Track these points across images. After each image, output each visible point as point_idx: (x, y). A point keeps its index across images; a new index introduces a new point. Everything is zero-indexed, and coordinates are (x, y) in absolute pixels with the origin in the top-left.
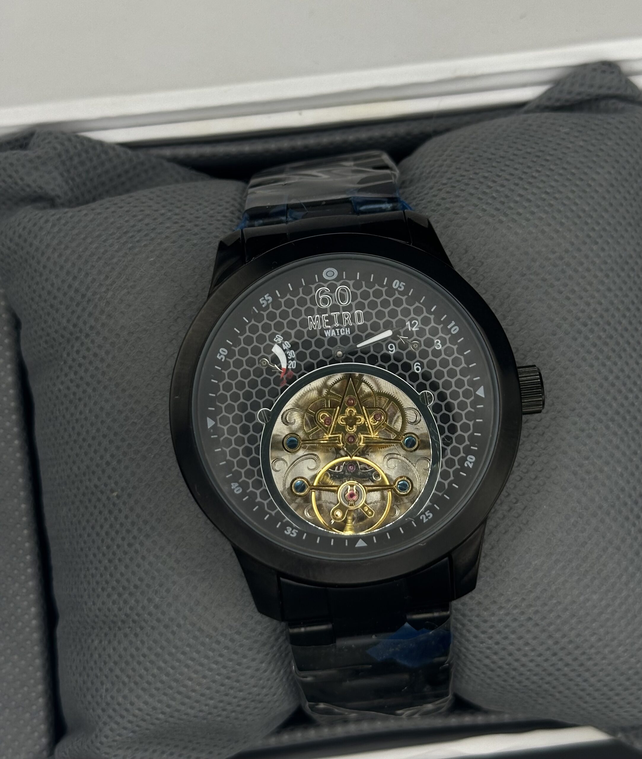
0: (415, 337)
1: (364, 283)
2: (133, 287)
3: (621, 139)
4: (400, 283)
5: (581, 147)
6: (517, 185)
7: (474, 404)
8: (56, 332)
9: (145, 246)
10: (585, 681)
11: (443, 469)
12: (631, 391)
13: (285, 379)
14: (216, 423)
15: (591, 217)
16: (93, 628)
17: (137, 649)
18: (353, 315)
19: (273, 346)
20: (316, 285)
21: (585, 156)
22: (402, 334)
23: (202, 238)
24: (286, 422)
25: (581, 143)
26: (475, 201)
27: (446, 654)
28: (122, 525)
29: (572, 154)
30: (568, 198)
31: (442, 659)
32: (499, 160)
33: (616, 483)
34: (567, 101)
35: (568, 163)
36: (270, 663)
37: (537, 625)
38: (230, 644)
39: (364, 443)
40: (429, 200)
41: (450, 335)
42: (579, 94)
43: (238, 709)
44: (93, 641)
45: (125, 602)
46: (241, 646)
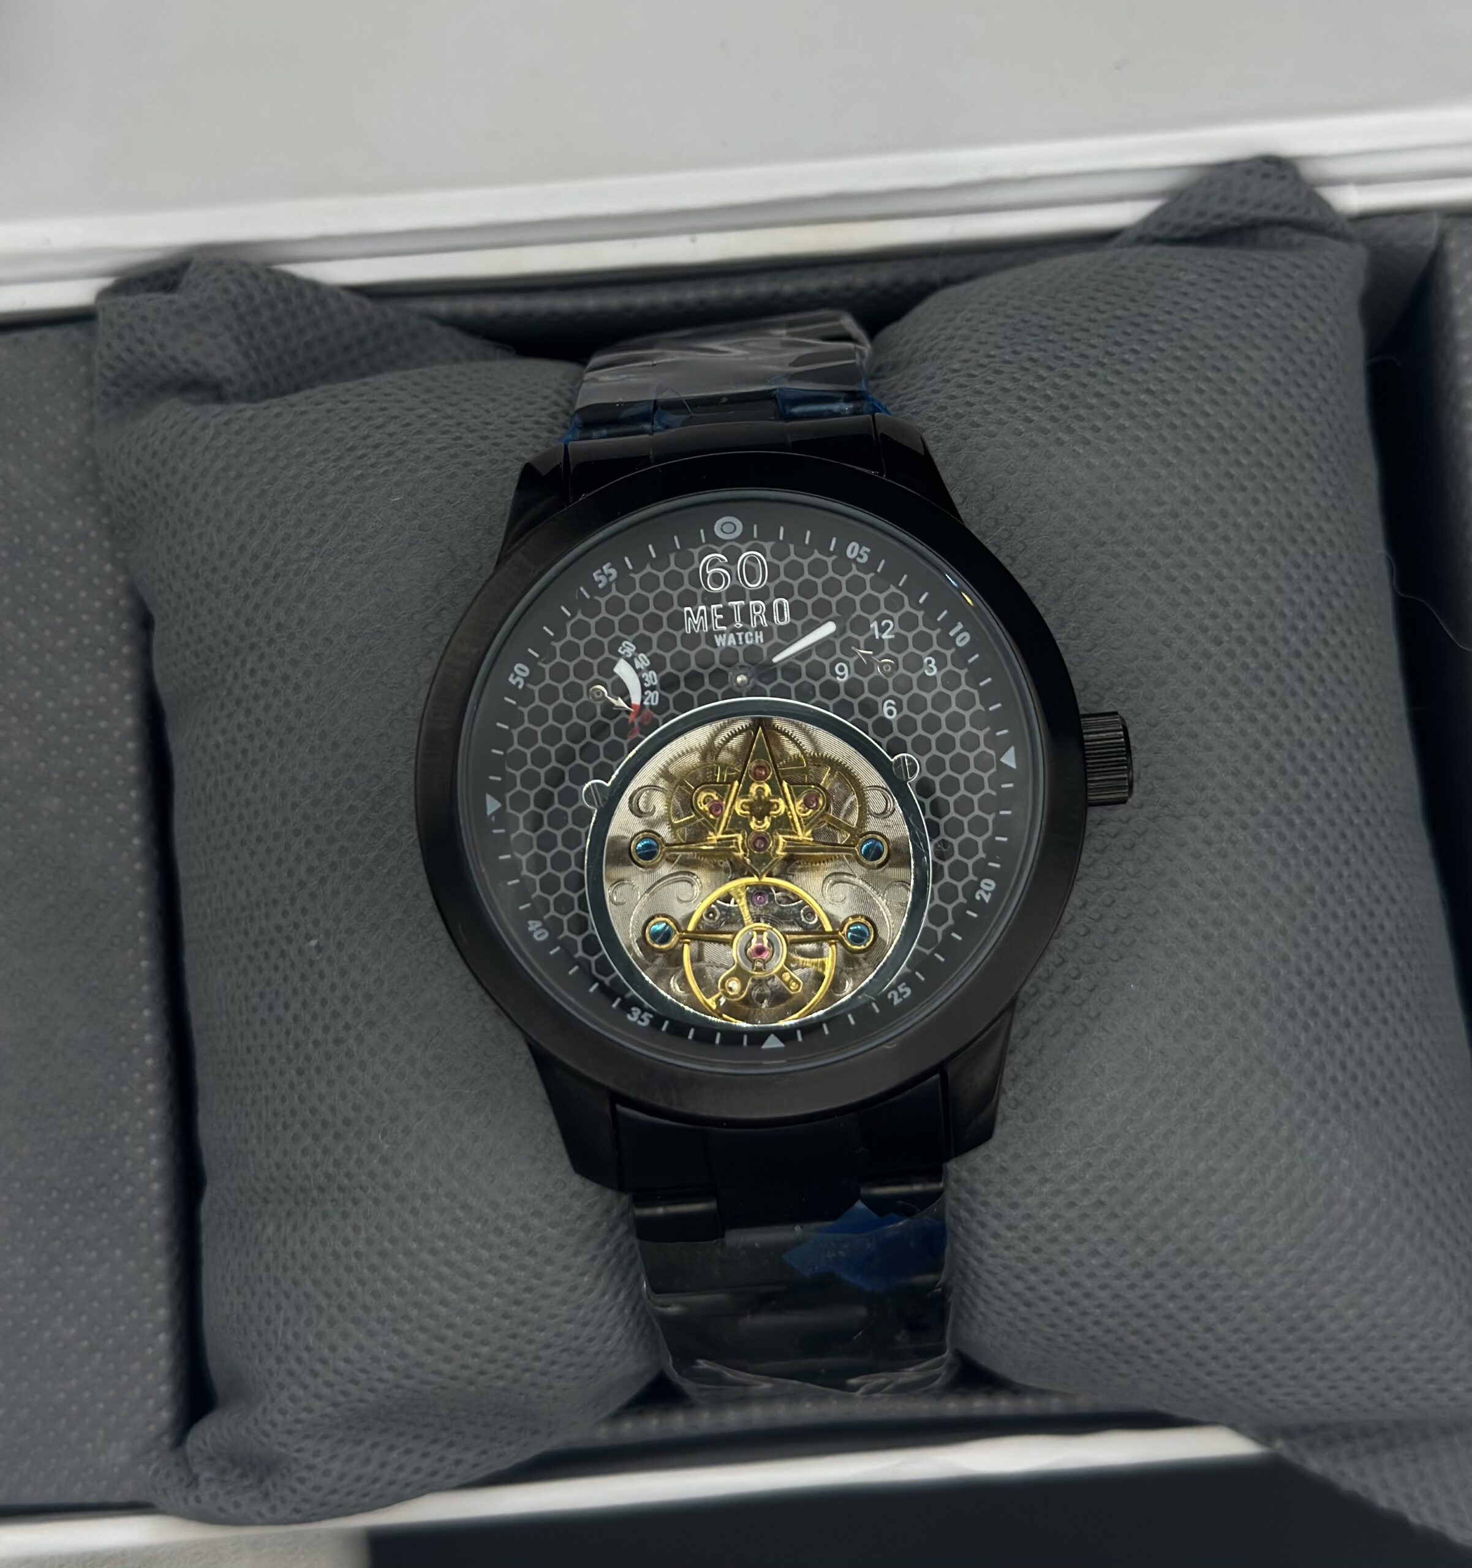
0: (887, 650)
1: (792, 547)
2: (359, 551)
3: (1296, 297)
4: (860, 548)
5: (1219, 308)
6: (1093, 375)
7: (994, 782)
8: (215, 634)
9: (385, 473)
10: (1209, 1329)
11: (934, 903)
12: (1305, 771)
13: (636, 725)
14: (504, 806)
15: (1234, 439)
16: (266, 1201)
17: (346, 1242)
18: (769, 608)
19: (615, 663)
20: (700, 548)
21: (1226, 327)
22: (862, 646)
23: (493, 462)
24: (637, 812)
25: (1220, 303)
26: (1013, 403)
27: (937, 1269)
28: (324, 1002)
29: (1201, 322)
30: (1191, 403)
31: (930, 1278)
32: (1061, 330)
33: (1273, 946)
34: (1196, 228)
35: (1193, 338)
36: (598, 1276)
37: (1114, 1215)
38: (522, 1234)
39: (783, 851)
40: (925, 398)
41: (953, 650)
42: (1219, 216)
43: (537, 1365)
44: (264, 1227)
45: (326, 1151)
46: (543, 1240)
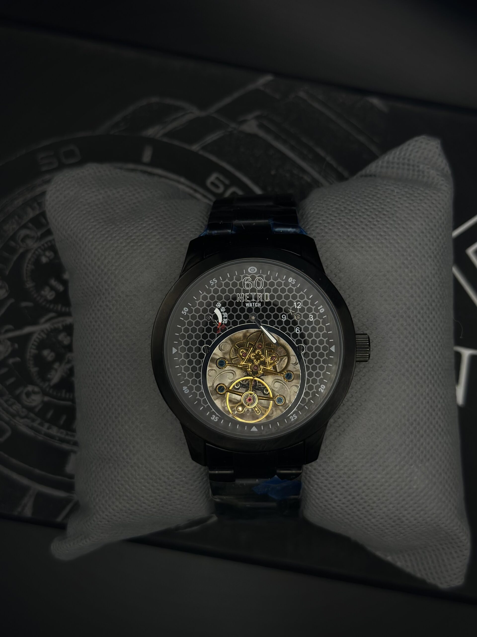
0: (298, 312)
1: (272, 277)
4: (293, 280)
7: (328, 355)
11: (306, 391)
13: (220, 329)
14: (178, 351)
18: (263, 295)
19: (215, 309)
20: (244, 275)
24: (221, 349)
39: (262, 371)
41: (319, 313)
